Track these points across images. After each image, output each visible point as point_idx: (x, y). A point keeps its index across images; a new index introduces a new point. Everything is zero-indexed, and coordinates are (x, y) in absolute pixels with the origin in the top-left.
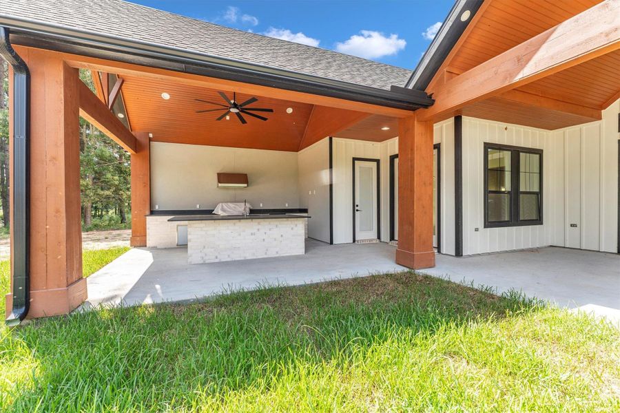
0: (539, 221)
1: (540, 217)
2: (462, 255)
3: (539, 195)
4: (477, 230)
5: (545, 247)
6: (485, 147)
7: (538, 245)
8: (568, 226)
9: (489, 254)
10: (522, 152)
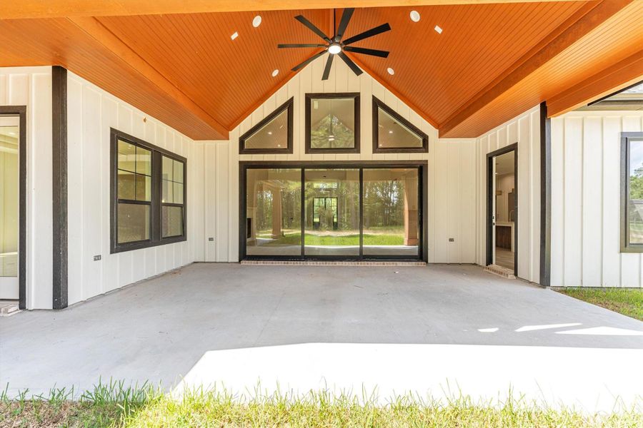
0: (182, 237)
1: (184, 232)
2: (66, 306)
3: (183, 207)
4: (98, 258)
5: (189, 265)
6: (112, 135)
7: (182, 264)
8: (207, 240)
9: (120, 289)
10: (165, 155)
